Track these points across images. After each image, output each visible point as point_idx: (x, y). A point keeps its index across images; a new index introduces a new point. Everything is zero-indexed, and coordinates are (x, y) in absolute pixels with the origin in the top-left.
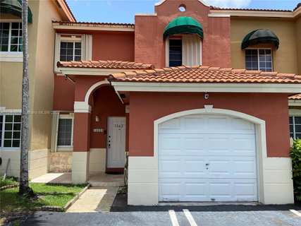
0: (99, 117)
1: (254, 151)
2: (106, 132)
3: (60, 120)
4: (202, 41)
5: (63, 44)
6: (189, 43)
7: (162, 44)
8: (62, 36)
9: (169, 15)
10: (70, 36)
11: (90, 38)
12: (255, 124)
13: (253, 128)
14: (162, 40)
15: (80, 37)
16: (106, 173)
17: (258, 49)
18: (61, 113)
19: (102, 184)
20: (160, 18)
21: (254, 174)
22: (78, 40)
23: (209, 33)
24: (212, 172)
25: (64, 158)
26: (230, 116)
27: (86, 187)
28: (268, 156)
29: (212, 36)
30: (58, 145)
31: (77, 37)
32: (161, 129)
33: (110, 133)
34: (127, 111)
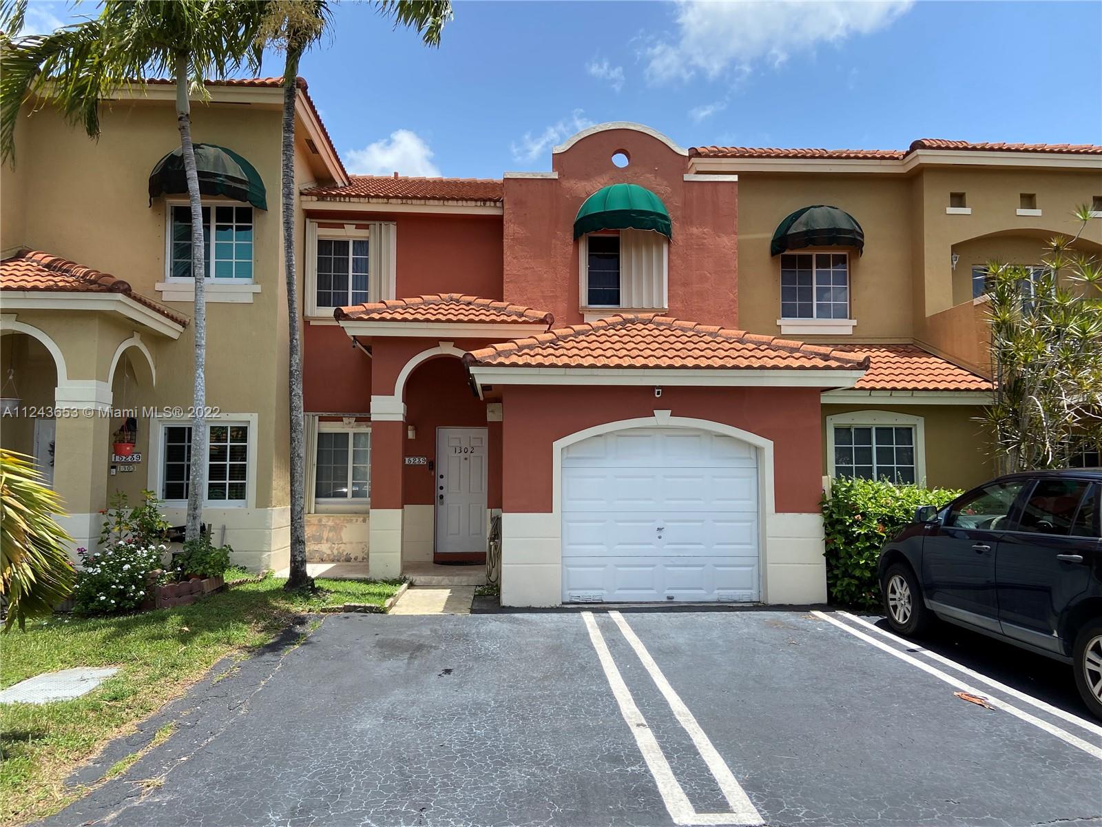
0: (416, 430)
1: (753, 502)
2: (432, 465)
3: (321, 436)
4: (669, 243)
5: (323, 245)
6: (638, 246)
7: (570, 249)
8: (321, 225)
9: (587, 177)
10: (341, 226)
11: (393, 228)
12: (758, 450)
13: (753, 456)
14: (570, 238)
15: (366, 227)
16: (435, 562)
17: (814, 254)
18: (321, 419)
19: (436, 579)
20: (567, 184)
21: (753, 547)
22: (361, 234)
23: (687, 221)
24: (669, 544)
25: (333, 529)
26: (708, 433)
27: (405, 585)
28: (776, 512)
29: (695, 230)
30: (316, 497)
31: (358, 227)
32: (567, 458)
33: (442, 468)
34: (491, 417)
